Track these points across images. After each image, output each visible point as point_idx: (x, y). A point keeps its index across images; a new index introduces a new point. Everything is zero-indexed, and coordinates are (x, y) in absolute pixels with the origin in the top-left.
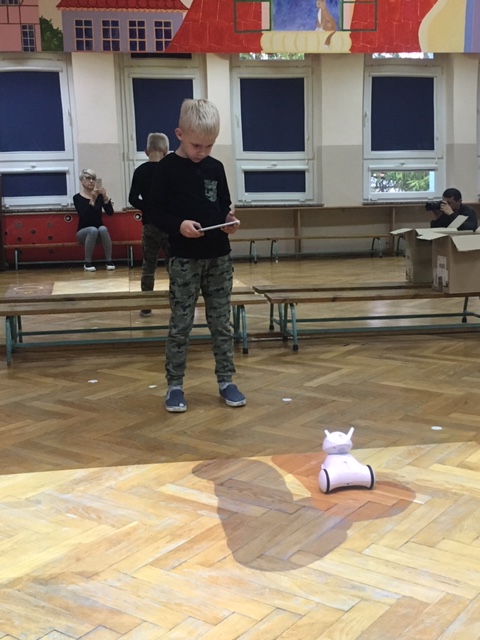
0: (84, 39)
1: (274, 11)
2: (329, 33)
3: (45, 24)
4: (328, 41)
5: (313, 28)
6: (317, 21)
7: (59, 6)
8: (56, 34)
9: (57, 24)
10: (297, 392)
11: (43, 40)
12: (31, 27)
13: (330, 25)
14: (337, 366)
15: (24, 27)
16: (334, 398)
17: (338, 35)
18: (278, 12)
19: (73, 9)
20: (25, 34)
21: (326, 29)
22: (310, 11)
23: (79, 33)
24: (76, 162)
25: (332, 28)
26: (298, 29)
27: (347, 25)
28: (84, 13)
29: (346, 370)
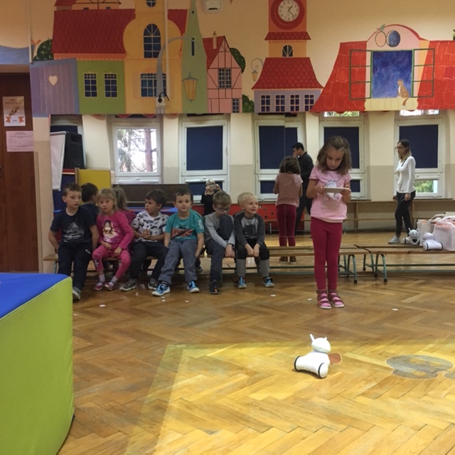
0: (266, 106)
1: (372, 87)
2: (405, 99)
3: (245, 98)
4: (404, 104)
5: (395, 96)
6: (398, 93)
7: (253, 88)
8: (251, 103)
9: (251, 98)
10: (399, 305)
11: (243, 107)
12: (237, 100)
13: (405, 94)
14: (417, 292)
15: (234, 100)
16: (424, 310)
17: (410, 99)
18: (375, 88)
19: (261, 90)
20: (234, 104)
21: (403, 96)
22: (394, 87)
23: (263, 102)
24: (229, 176)
25: (407, 96)
26: (387, 97)
27: (416, 94)
28: (266, 92)
29: (423, 294)
